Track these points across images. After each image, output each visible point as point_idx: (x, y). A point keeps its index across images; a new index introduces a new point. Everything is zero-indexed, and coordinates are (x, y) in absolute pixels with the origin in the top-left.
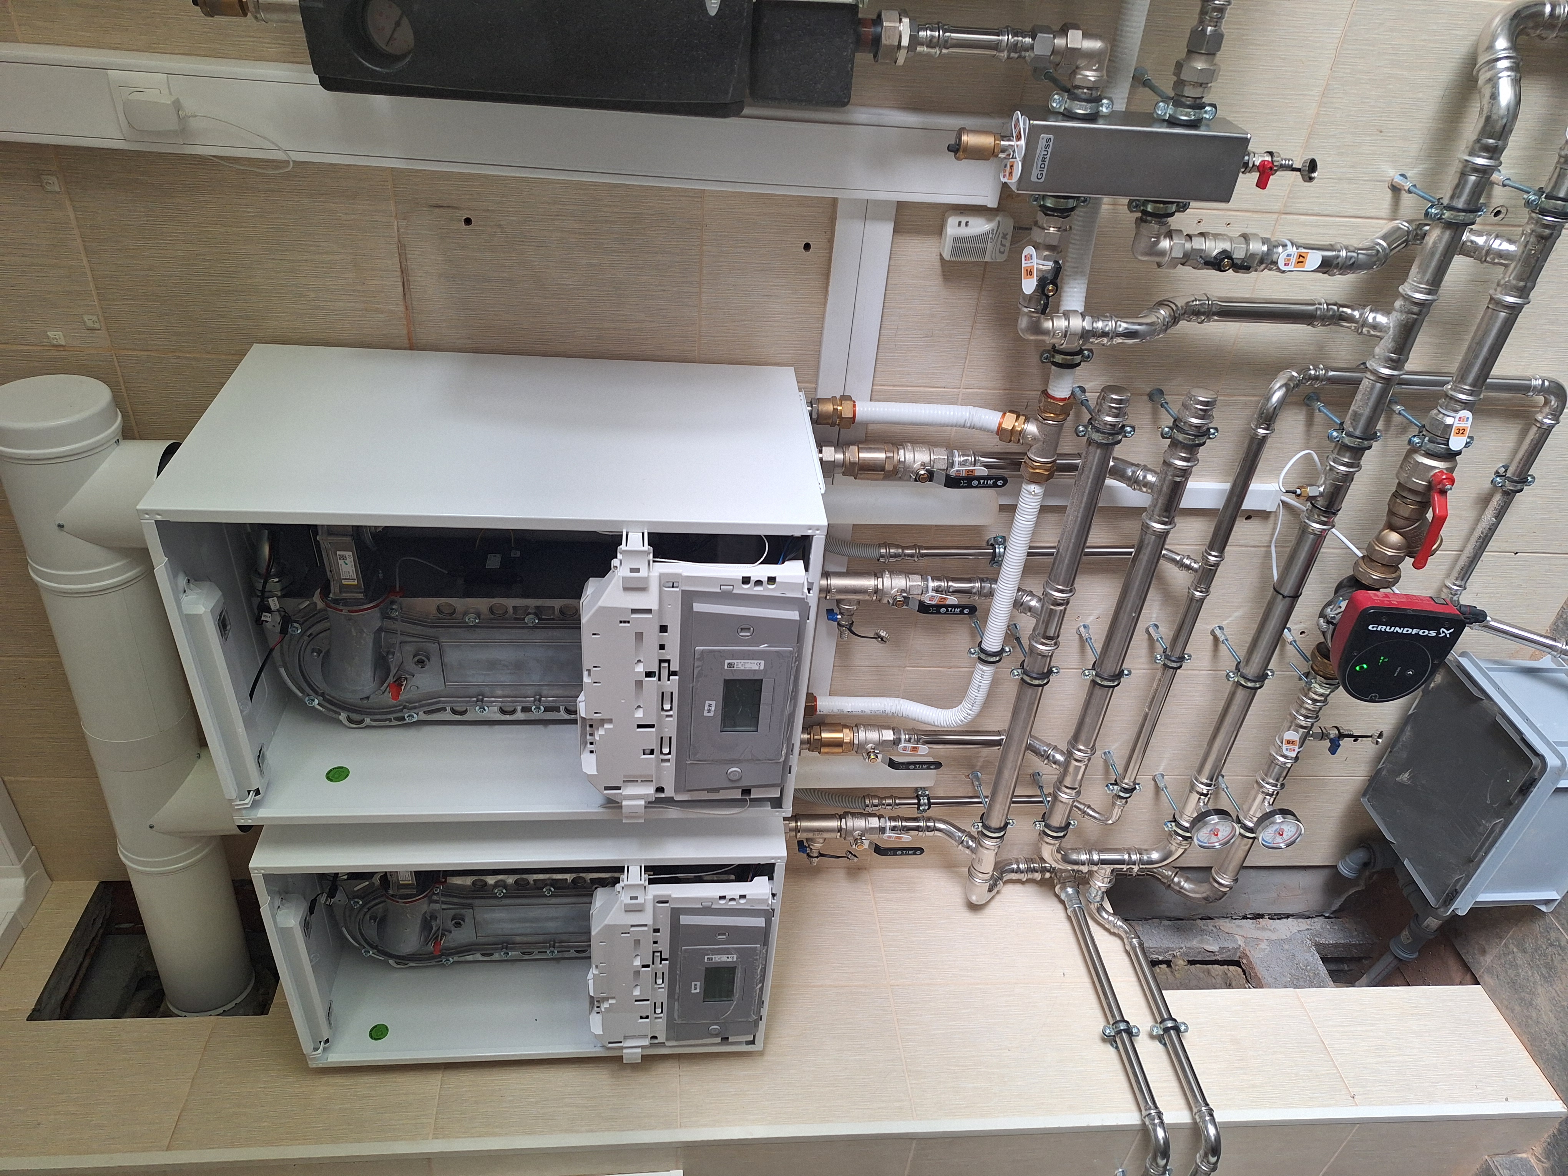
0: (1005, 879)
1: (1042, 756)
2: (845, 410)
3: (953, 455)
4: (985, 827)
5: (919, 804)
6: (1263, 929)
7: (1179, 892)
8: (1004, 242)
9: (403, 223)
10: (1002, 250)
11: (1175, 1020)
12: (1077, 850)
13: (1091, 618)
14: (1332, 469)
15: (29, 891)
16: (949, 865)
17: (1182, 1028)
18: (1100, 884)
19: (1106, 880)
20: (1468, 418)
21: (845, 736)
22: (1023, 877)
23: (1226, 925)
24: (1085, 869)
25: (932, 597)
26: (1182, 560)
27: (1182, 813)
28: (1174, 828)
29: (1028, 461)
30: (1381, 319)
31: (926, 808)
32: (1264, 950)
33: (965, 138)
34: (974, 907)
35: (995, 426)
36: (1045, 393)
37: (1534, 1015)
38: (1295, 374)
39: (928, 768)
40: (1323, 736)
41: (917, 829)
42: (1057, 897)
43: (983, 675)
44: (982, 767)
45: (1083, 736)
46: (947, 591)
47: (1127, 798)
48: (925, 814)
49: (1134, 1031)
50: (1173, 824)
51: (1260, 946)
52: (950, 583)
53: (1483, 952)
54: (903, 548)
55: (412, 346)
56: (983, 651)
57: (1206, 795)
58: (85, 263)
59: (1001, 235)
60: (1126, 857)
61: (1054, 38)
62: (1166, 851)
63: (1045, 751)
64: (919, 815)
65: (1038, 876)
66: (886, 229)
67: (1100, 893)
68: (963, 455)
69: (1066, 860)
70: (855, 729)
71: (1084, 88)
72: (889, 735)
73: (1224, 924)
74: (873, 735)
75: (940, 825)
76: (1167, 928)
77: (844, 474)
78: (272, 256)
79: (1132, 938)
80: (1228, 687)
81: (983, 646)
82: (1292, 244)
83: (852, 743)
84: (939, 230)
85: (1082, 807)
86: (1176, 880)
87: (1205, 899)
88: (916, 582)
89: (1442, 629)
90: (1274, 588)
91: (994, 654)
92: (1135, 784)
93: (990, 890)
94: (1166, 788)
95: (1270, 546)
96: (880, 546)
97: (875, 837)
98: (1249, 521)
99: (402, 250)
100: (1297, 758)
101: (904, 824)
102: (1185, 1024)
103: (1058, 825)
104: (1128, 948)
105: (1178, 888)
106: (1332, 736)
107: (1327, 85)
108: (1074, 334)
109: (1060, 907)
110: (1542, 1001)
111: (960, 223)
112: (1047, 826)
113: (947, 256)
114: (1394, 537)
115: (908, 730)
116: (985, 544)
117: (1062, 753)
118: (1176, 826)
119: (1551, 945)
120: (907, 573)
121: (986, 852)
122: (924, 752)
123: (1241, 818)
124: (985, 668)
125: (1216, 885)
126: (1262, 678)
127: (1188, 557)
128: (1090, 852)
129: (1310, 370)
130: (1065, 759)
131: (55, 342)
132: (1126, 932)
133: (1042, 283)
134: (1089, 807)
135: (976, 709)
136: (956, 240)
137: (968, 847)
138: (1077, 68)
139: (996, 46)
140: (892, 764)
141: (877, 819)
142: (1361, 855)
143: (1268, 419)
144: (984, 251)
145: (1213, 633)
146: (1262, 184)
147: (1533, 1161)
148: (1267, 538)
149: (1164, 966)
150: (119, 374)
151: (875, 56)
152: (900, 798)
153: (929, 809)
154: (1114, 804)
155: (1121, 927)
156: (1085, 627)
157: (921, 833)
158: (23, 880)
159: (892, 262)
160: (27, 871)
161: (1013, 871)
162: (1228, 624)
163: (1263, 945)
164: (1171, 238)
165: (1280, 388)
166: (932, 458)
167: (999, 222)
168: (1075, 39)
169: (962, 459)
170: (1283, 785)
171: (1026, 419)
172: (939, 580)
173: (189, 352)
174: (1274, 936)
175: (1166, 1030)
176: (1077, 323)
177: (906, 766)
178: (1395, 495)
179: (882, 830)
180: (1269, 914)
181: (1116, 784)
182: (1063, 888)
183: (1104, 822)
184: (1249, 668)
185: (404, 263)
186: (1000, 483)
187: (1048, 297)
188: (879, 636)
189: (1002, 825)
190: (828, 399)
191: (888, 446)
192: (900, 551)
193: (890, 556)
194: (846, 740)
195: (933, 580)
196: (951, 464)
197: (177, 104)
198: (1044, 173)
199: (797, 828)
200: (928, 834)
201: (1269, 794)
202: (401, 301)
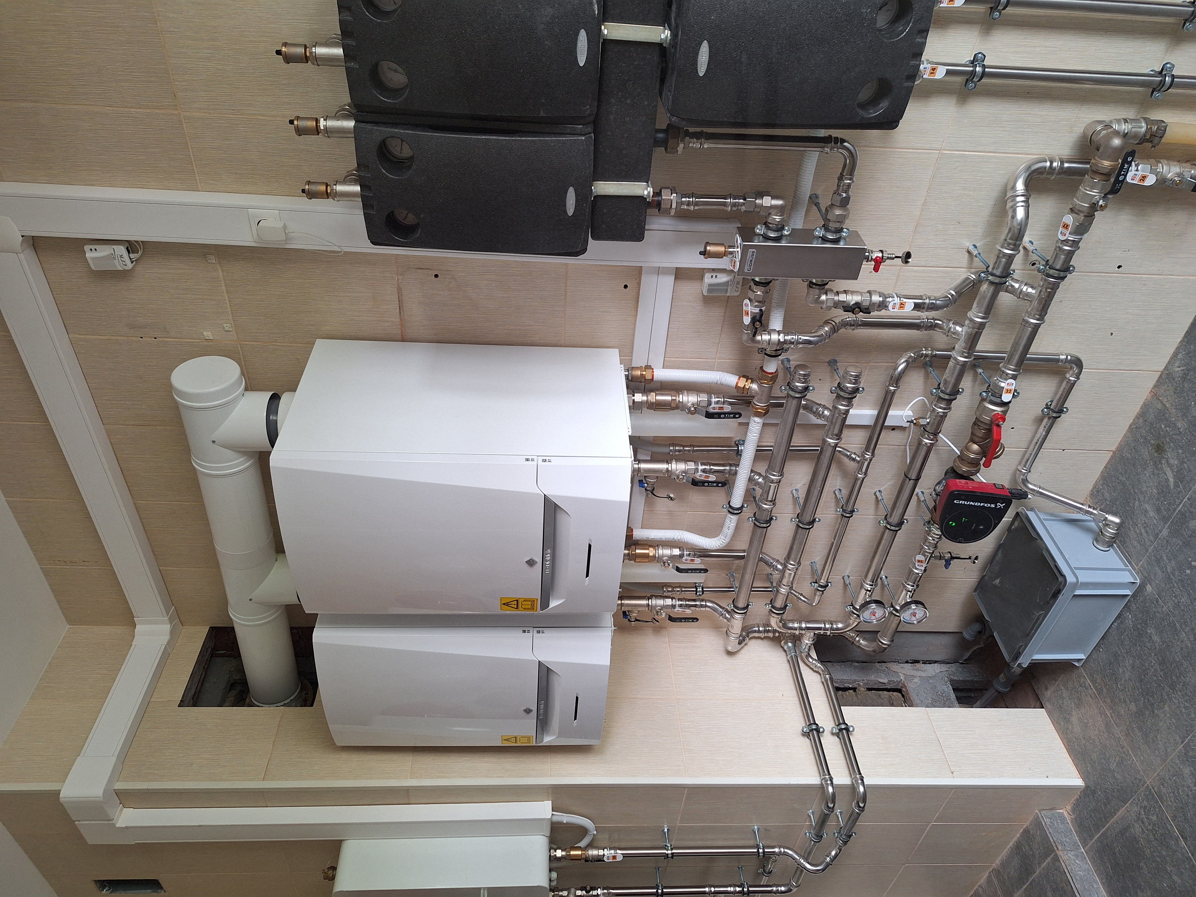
0: (750, 636)
1: (770, 566)
2: (648, 375)
3: (711, 398)
4: (734, 606)
5: (696, 591)
6: (918, 670)
7: (859, 646)
8: (738, 286)
9: (401, 277)
10: (737, 290)
11: (847, 724)
12: (793, 621)
13: (800, 485)
14: (934, 410)
15: (173, 632)
16: (716, 627)
17: (851, 729)
18: (807, 642)
19: (811, 639)
20: (1013, 384)
21: (651, 552)
22: (762, 635)
23: (894, 667)
24: (797, 632)
25: (700, 476)
26: (850, 455)
27: (856, 601)
28: (852, 609)
29: (753, 405)
30: (959, 329)
31: (701, 593)
32: (916, 683)
33: (708, 248)
34: (730, 653)
35: (734, 384)
36: (762, 368)
37: (1070, 727)
38: (912, 355)
39: (700, 572)
40: (941, 558)
41: (695, 606)
42: (782, 647)
43: (731, 521)
44: (736, 570)
45: (793, 556)
46: (711, 472)
47: (823, 591)
48: (700, 597)
49: (821, 730)
50: (851, 607)
51: (914, 681)
52: (712, 467)
53: (1046, 689)
54: (684, 446)
55: (403, 339)
56: (730, 506)
57: (870, 591)
58: (226, 298)
59: (736, 282)
60: (823, 626)
61: (756, 200)
62: (847, 624)
63: (771, 563)
64: (697, 598)
65: (771, 635)
66: (670, 280)
67: (807, 647)
68: (717, 398)
69: (785, 626)
70: (657, 548)
71: (773, 224)
72: (676, 552)
73: (893, 666)
74: (667, 552)
75: (709, 604)
76: (855, 667)
77: (648, 408)
78: (329, 294)
79: (826, 675)
80: (879, 530)
81: (731, 504)
82: (897, 296)
83: (654, 556)
84: (702, 278)
85: (797, 594)
86: (857, 639)
87: (874, 651)
88: (691, 466)
89: (998, 504)
90: (905, 474)
91: (738, 509)
92: (827, 582)
93: (740, 643)
94: (850, 584)
95: (906, 446)
96: (670, 445)
97: (669, 610)
98: (893, 431)
99: (399, 290)
100: (925, 570)
101: (687, 603)
102: (852, 726)
103: (779, 607)
104: (823, 680)
105: (858, 644)
106: (946, 558)
107: (926, 199)
108: (774, 344)
109: (784, 653)
110: (1074, 719)
111: (712, 276)
112: (773, 607)
113: (705, 294)
114: (975, 447)
115: (689, 549)
116: (733, 443)
117: (781, 564)
118: (853, 608)
119: (1081, 686)
120: (686, 461)
121: (736, 621)
122: (698, 563)
123: (894, 604)
124: (732, 517)
125: (880, 644)
126: (900, 524)
127: (855, 454)
128: (800, 622)
129: (923, 351)
130: (783, 568)
131: (207, 338)
132: (823, 671)
133: (754, 320)
134: (801, 595)
135: (728, 540)
136: (710, 285)
137: (726, 618)
138: (770, 214)
139: (724, 204)
140: (678, 570)
141: (671, 600)
142: (977, 627)
143: (896, 380)
144: (727, 290)
145: (875, 494)
146: (876, 269)
147: (1066, 814)
148: (906, 441)
149: (851, 691)
150: (241, 354)
151: (659, 211)
152: (685, 588)
153: (703, 594)
154: (815, 595)
155: (820, 667)
156: (796, 490)
157: (697, 609)
158: (169, 626)
159: (674, 294)
160: (171, 621)
161: (755, 631)
162: (885, 489)
163: (916, 680)
164: (827, 294)
165: (903, 363)
166: (699, 400)
167: (734, 276)
168: (767, 201)
169: (717, 400)
170: (918, 586)
171: (752, 381)
172: (705, 465)
173: (280, 343)
174: (924, 674)
175: (841, 730)
176: (775, 337)
177: (686, 571)
178: (975, 424)
179: (674, 606)
180: (923, 661)
181: (816, 583)
182: (786, 643)
183: (811, 605)
184: (892, 519)
185: (400, 297)
186: (737, 416)
187: (756, 328)
188: (670, 497)
189: (745, 606)
190: (637, 368)
191: (672, 393)
192: (682, 448)
193: (676, 451)
194: (651, 554)
195: (701, 465)
196: (709, 403)
197: (285, 227)
198: (752, 268)
199: (622, 604)
200: (701, 609)
201: (909, 591)
202: (398, 316)
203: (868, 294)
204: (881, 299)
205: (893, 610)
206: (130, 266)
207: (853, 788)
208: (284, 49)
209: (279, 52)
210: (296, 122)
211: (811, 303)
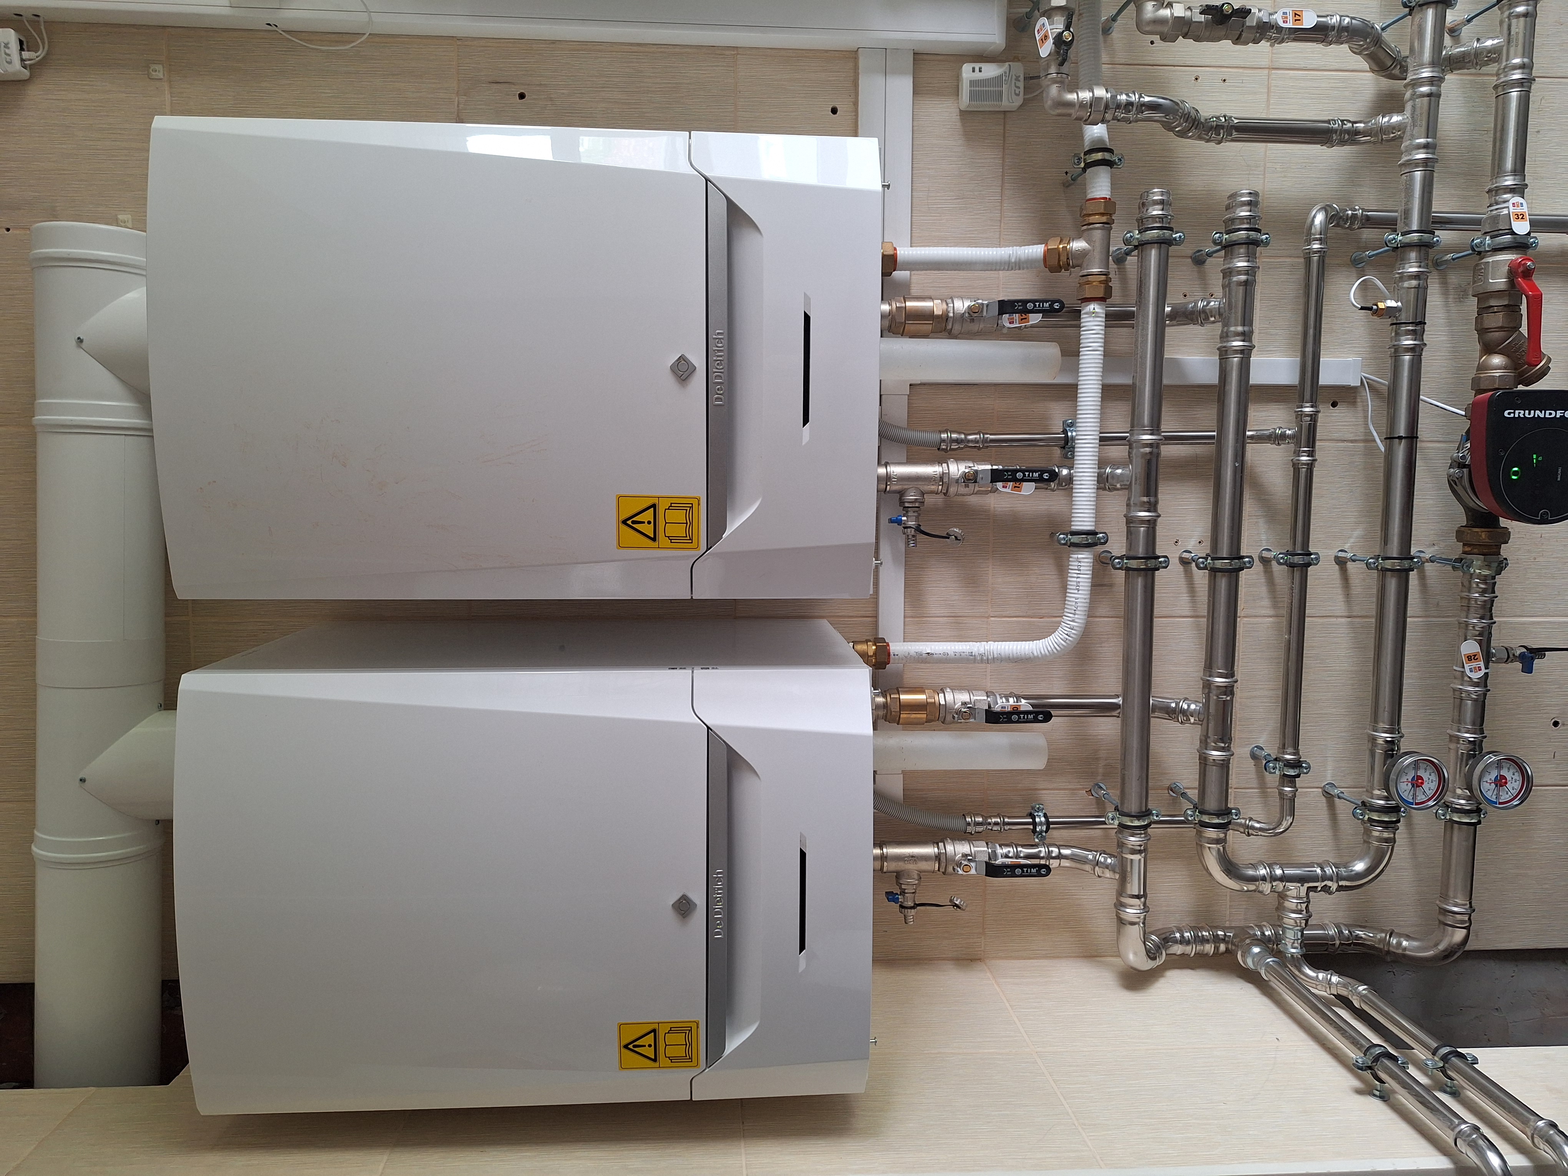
0: (1167, 955)
1: (1174, 713)
4: (1121, 815)
5: (1034, 824)
8: (1018, 84)
9: (465, 96)
10: (1017, 92)
17: (1470, 1059)
18: (1295, 916)
20: (1522, 203)
21: (929, 696)
22: (1191, 952)
26: (1273, 432)
28: (1368, 814)
30: (1398, 116)
40: (1509, 655)
42: (1241, 970)
43: (1081, 564)
54: (966, 434)
56: (1073, 534)
59: (1014, 77)
60: (1318, 871)
66: (908, 86)
69: (1240, 875)
74: (962, 697)
75: (1065, 851)
83: (937, 704)
84: (957, 80)
95: (1368, 426)
98: (1335, 408)
103: (1216, 807)
104: (1356, 1003)
106: (1520, 654)
108: (1099, 105)
111: (973, 69)
112: (1202, 811)
113: (965, 107)
114: (1498, 359)
117: (1196, 702)
118: (1369, 810)
124: (1081, 555)
129: (1347, 211)
134: (1251, 819)
135: (1078, 624)
144: (1001, 94)
145: (1337, 558)
156: (1187, 553)
161: (1175, 941)
162: (1351, 547)
167: (1010, 65)
176: (1101, 95)
178: (1480, 309)
181: (1277, 761)
182: (1248, 952)
183: (1274, 831)
186: (1056, 306)
192: (963, 436)
194: (931, 701)
199: (883, 858)
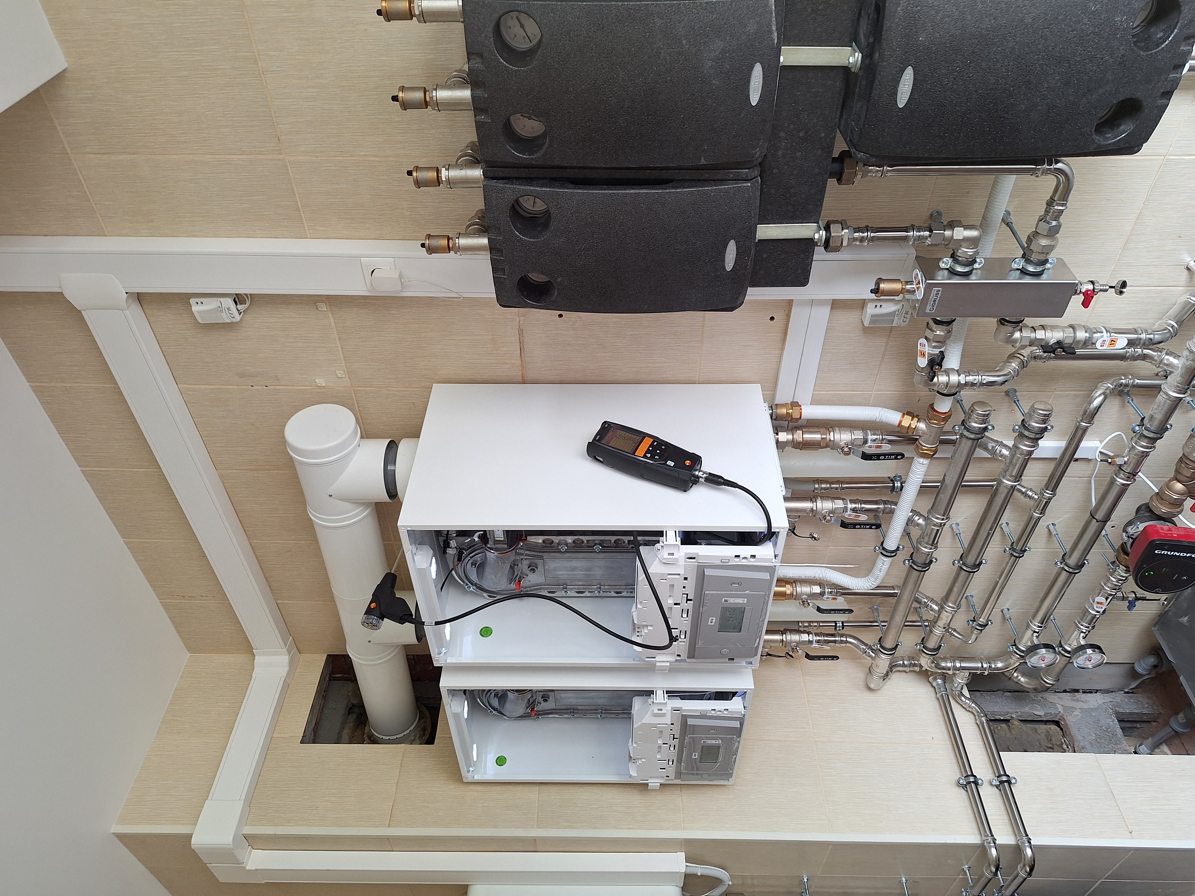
1: (923, 605)
2: (795, 413)
3: (867, 435)
4: (881, 646)
5: (836, 626)
6: (1078, 700)
7: (1017, 683)
8: (907, 316)
11: (1008, 776)
12: (945, 659)
13: (961, 519)
14: (1134, 448)
15: (291, 663)
16: (858, 664)
17: (1013, 781)
18: (960, 681)
19: (964, 678)
21: (789, 589)
23: (1051, 697)
24: (950, 672)
25: (849, 516)
26: (1025, 491)
27: (1020, 640)
29: (919, 445)
30: (1173, 360)
31: (841, 628)
32: (1077, 716)
33: (882, 286)
34: (872, 690)
35: (896, 423)
36: (932, 406)
38: (1112, 386)
39: (844, 612)
41: (835, 642)
44: (880, 603)
45: (952, 597)
46: (862, 511)
47: (981, 630)
48: (840, 633)
49: (980, 782)
50: (1014, 647)
52: (862, 505)
54: (831, 484)
55: (523, 381)
56: (884, 549)
57: (1038, 632)
58: (339, 345)
60: (980, 665)
61: (945, 232)
62: (1007, 663)
63: (925, 602)
64: (836, 632)
65: (917, 669)
66: (826, 311)
67: (960, 686)
68: (875, 435)
69: (937, 667)
70: (794, 584)
71: (963, 257)
72: (817, 589)
73: (1049, 696)
74: (806, 589)
75: (849, 640)
76: (1007, 699)
77: (792, 447)
79: (982, 717)
80: (1055, 570)
81: (884, 546)
82: (1108, 332)
83: (792, 595)
84: (862, 307)
85: (950, 630)
86: (1015, 674)
87: (1035, 689)
88: (839, 504)
90: (1091, 514)
91: (892, 552)
92: (988, 621)
93: (883, 679)
94: (1010, 619)
95: (1091, 479)
96: (815, 482)
97: (806, 647)
99: (521, 332)
100: (1104, 611)
101: (826, 638)
102: (1015, 778)
104: (978, 720)
105: (1016, 680)
107: (1141, 212)
109: (932, 689)
112: (924, 646)
114: (1180, 486)
115: (831, 587)
116: (889, 480)
117: (937, 605)
118: (1016, 649)
120: (834, 498)
121: (882, 661)
122: (841, 603)
123: (1063, 644)
124: (885, 559)
125: (1043, 682)
126: (1080, 566)
127: (1031, 490)
128: (954, 661)
129: (1122, 380)
130: (939, 610)
131: (319, 385)
132: (978, 712)
133: (932, 360)
135: (878, 582)
136: (873, 314)
137: (870, 656)
138: (960, 246)
139: (906, 238)
140: (819, 610)
141: (807, 635)
142: (1152, 660)
143: (1091, 416)
144: (892, 321)
146: (1086, 304)
148: (1089, 477)
149: (1004, 725)
150: (355, 399)
151: (828, 247)
153: (843, 629)
154: (972, 632)
155: (974, 707)
156: (956, 524)
157: (837, 645)
158: (288, 657)
159: (829, 325)
160: (289, 651)
162: (1059, 522)
163: (1076, 712)
164: (1021, 332)
165: (1100, 395)
166: (853, 438)
168: (959, 233)
169: (874, 437)
170: (1093, 627)
171: (918, 421)
172: (855, 503)
173: (395, 387)
174: (1085, 706)
175: (1002, 782)
177: (829, 611)
178: (1180, 461)
179: (810, 642)
180: (1083, 689)
181: (974, 620)
182: (935, 679)
183: (965, 641)
184: (1071, 558)
185: (522, 338)
186: (899, 458)
187: (933, 371)
188: (813, 537)
189: (893, 645)
190: (784, 405)
191: (823, 430)
192: (828, 486)
193: (822, 489)
194: (788, 592)
195: (851, 503)
196: (865, 441)
197: (401, 276)
198: (935, 308)
200: (841, 645)
201: (1083, 632)
202: (519, 359)
203: (1071, 330)
204: (1087, 335)
205: (1062, 650)
206: (238, 318)
207: (1018, 850)
208: (401, 95)
209: (395, 98)
210: (414, 174)
211: (1001, 341)
